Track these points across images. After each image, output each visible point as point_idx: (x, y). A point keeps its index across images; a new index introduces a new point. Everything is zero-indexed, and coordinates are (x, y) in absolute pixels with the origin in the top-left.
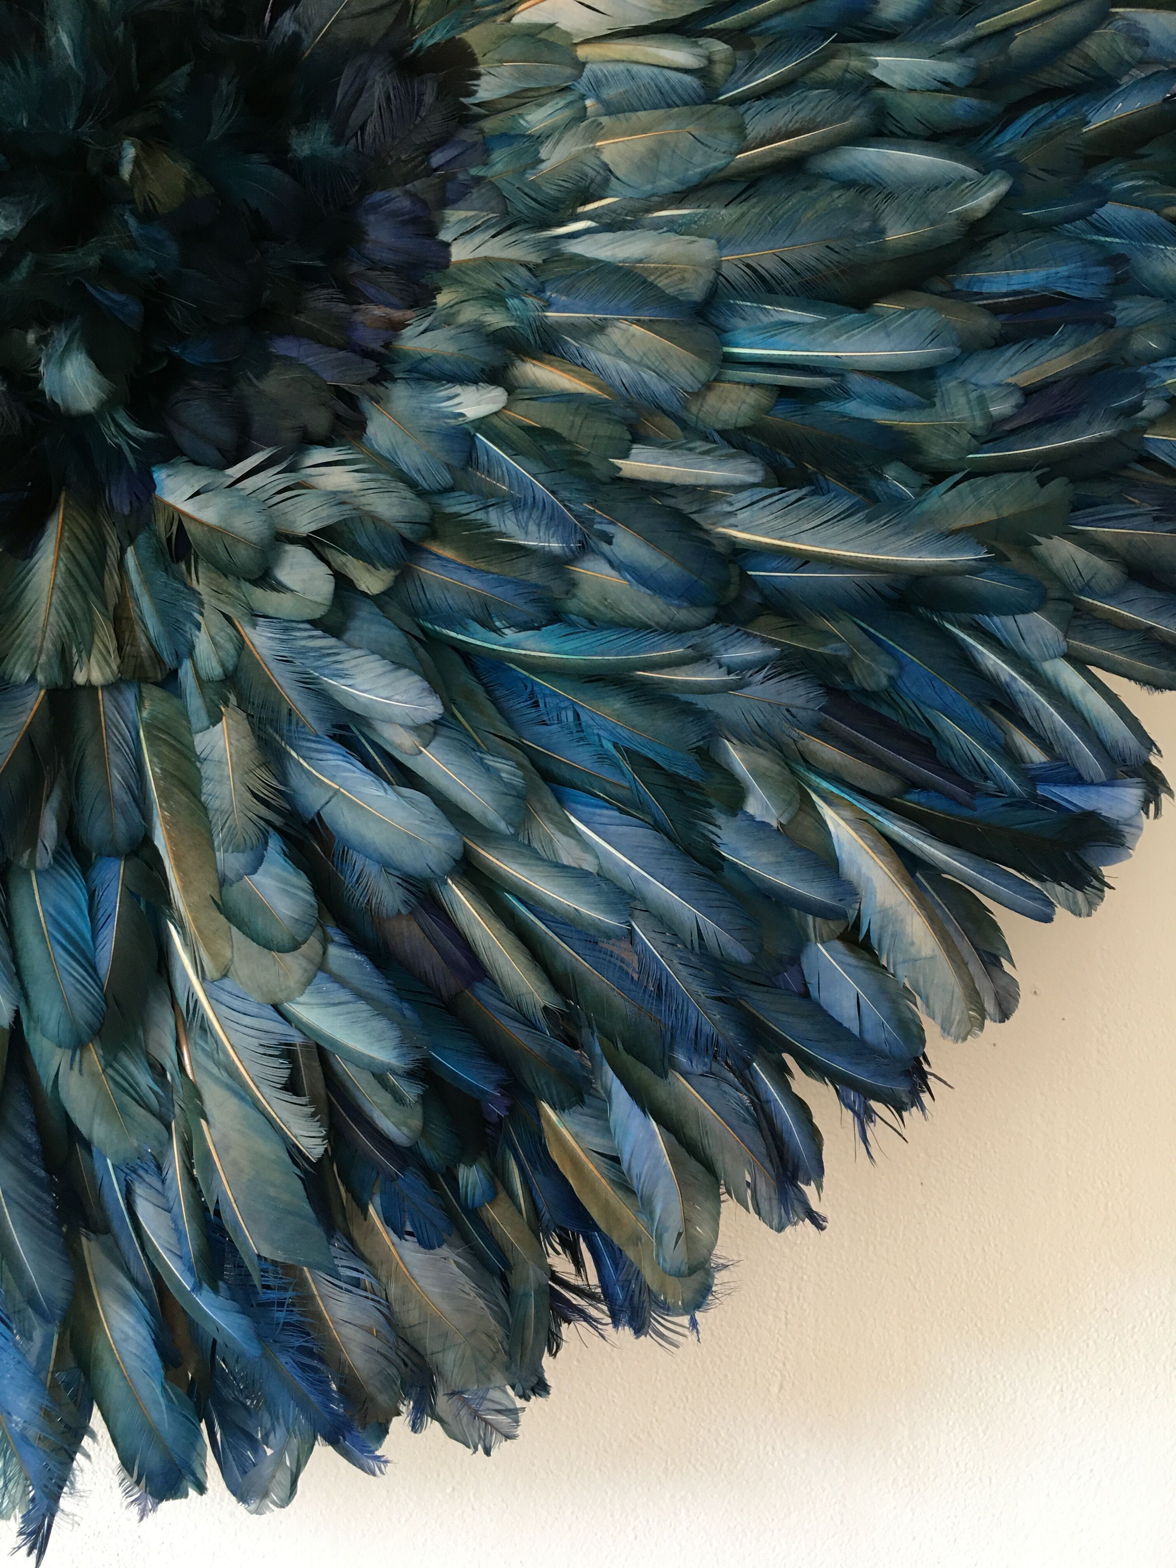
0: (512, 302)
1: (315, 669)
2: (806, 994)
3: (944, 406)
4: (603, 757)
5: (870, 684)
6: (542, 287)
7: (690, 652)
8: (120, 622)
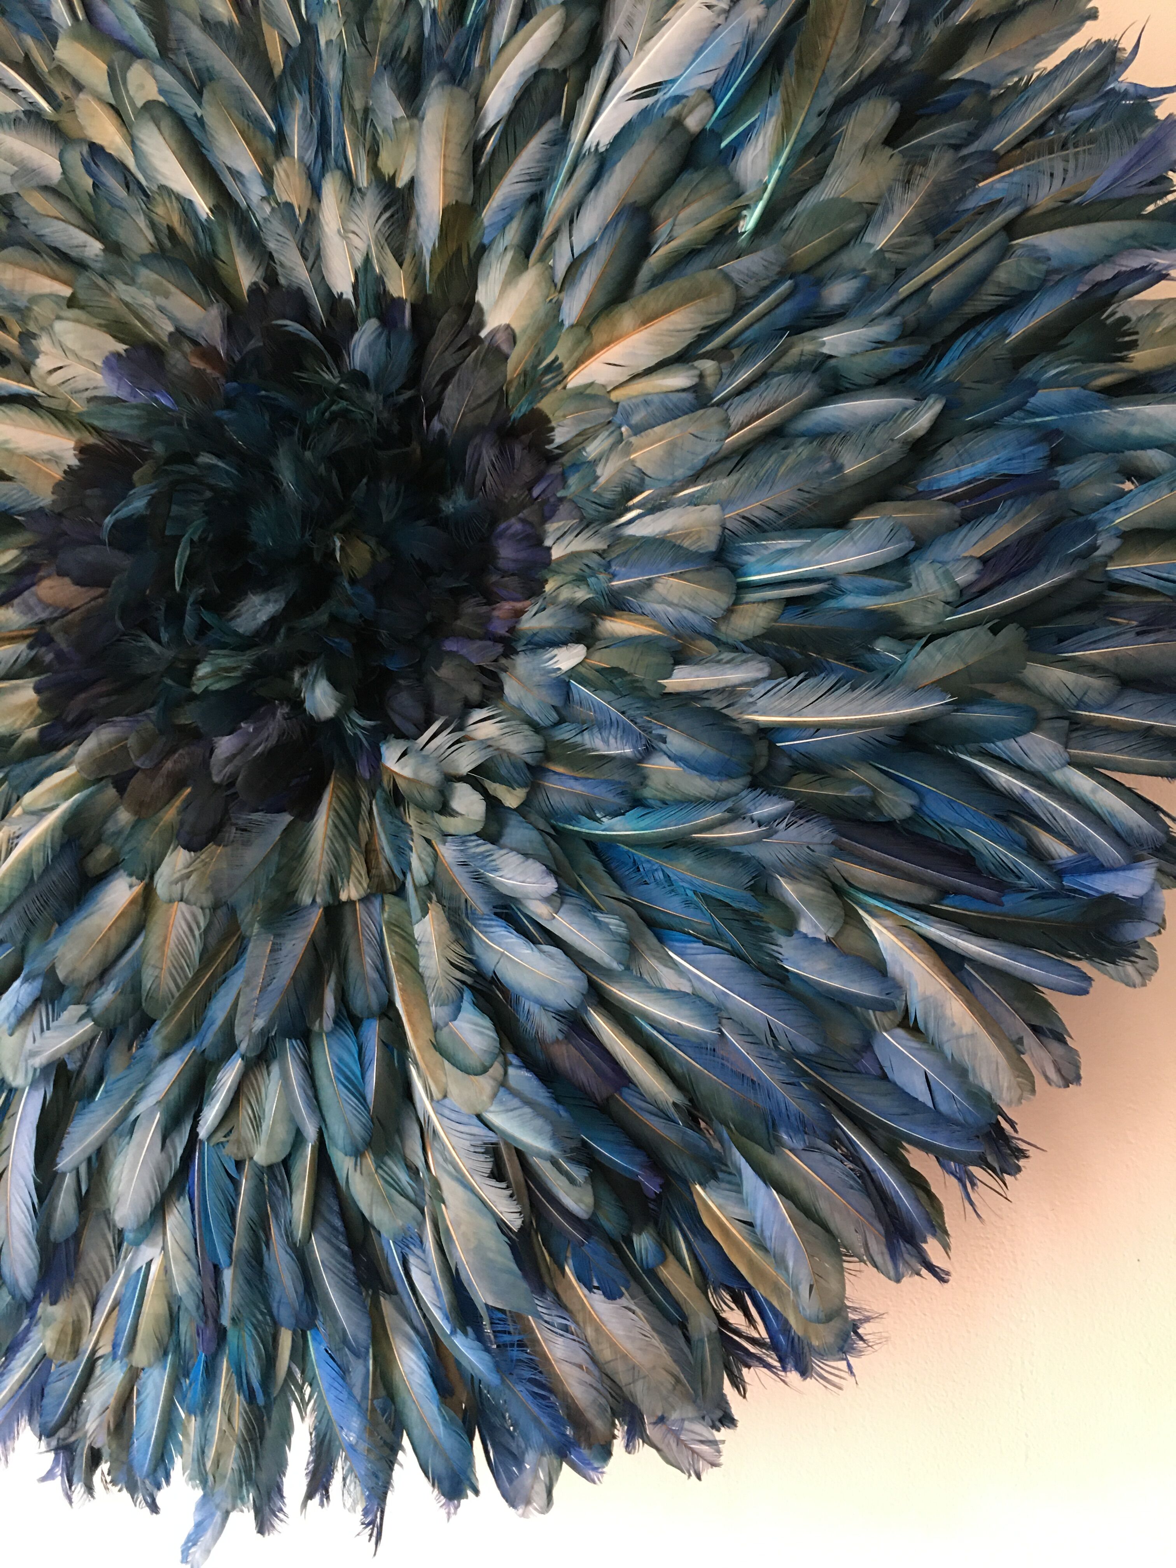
0: (592, 580)
1: (481, 867)
3: (918, 585)
4: (688, 903)
6: (609, 565)
7: (727, 815)
8: (369, 853)
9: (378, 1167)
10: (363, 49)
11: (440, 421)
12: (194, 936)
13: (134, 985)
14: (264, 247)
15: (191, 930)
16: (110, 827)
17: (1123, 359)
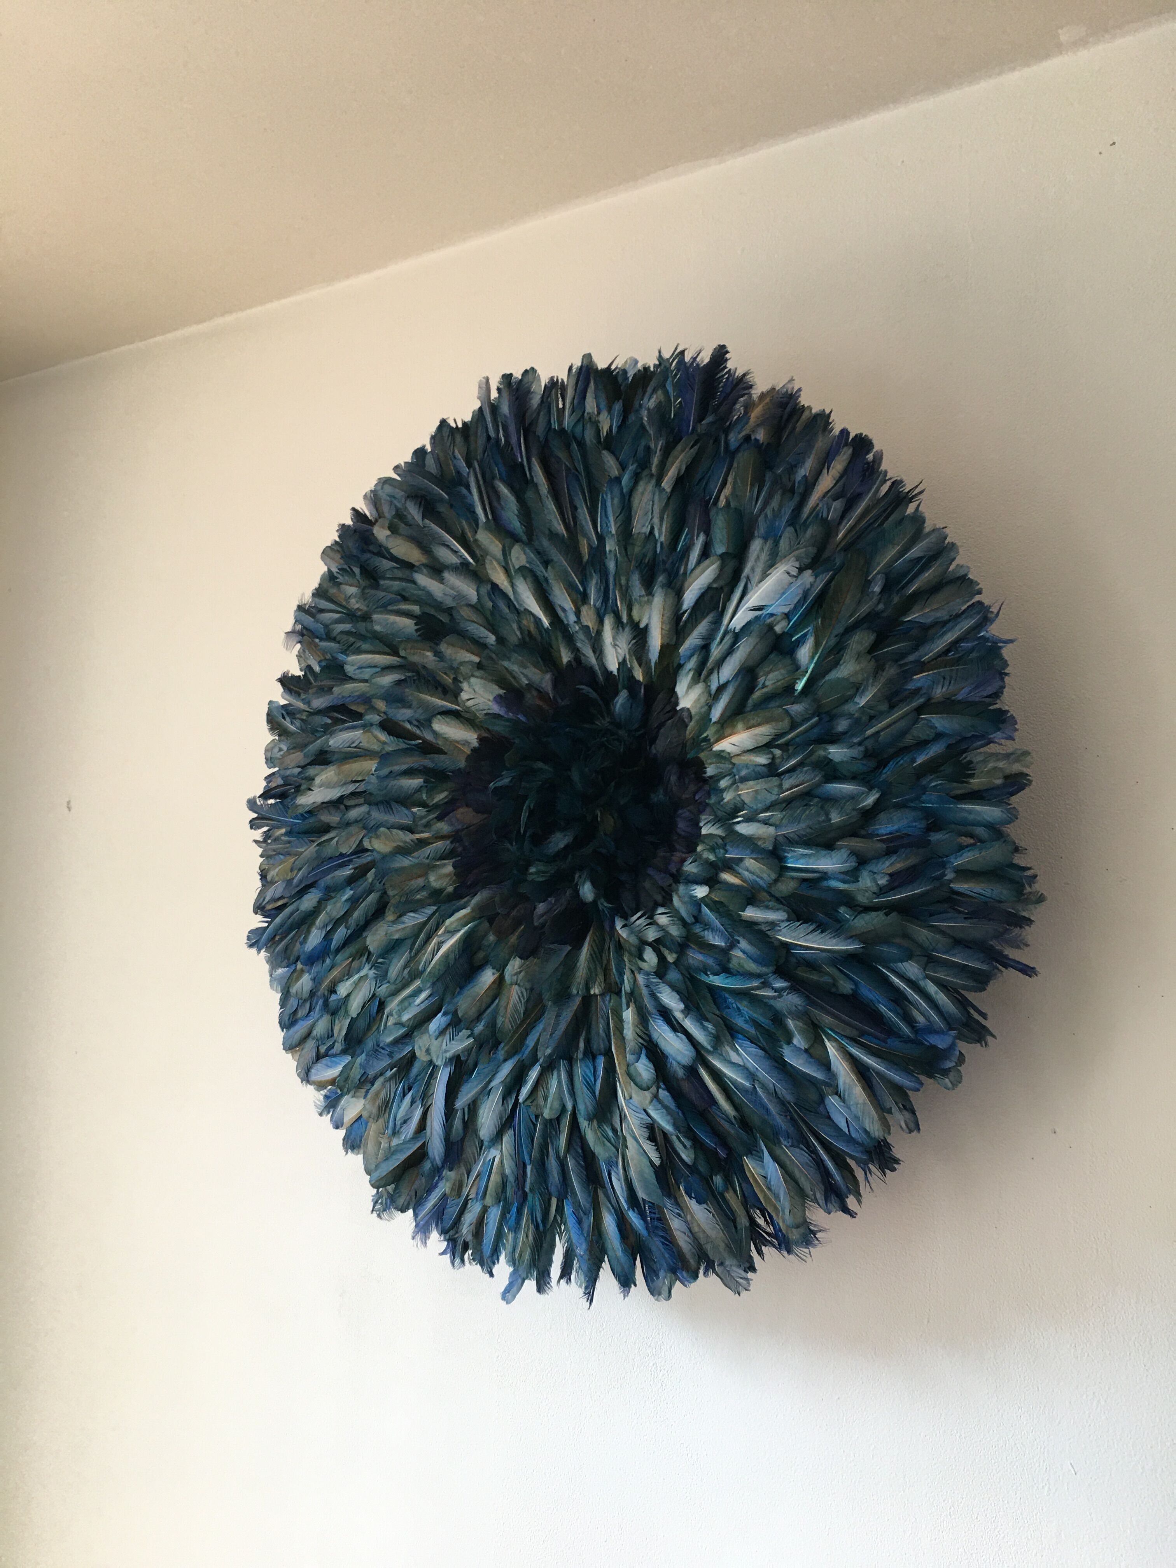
0: (717, 851)
3: (862, 882)
4: (746, 1022)
5: (844, 992)
6: (725, 845)
7: (761, 985)
8: (606, 971)
9: (599, 1127)
10: (626, 557)
11: (655, 748)
12: (521, 1002)
13: (492, 1025)
14: (575, 645)
15: (520, 999)
16: (485, 943)
17: (967, 783)
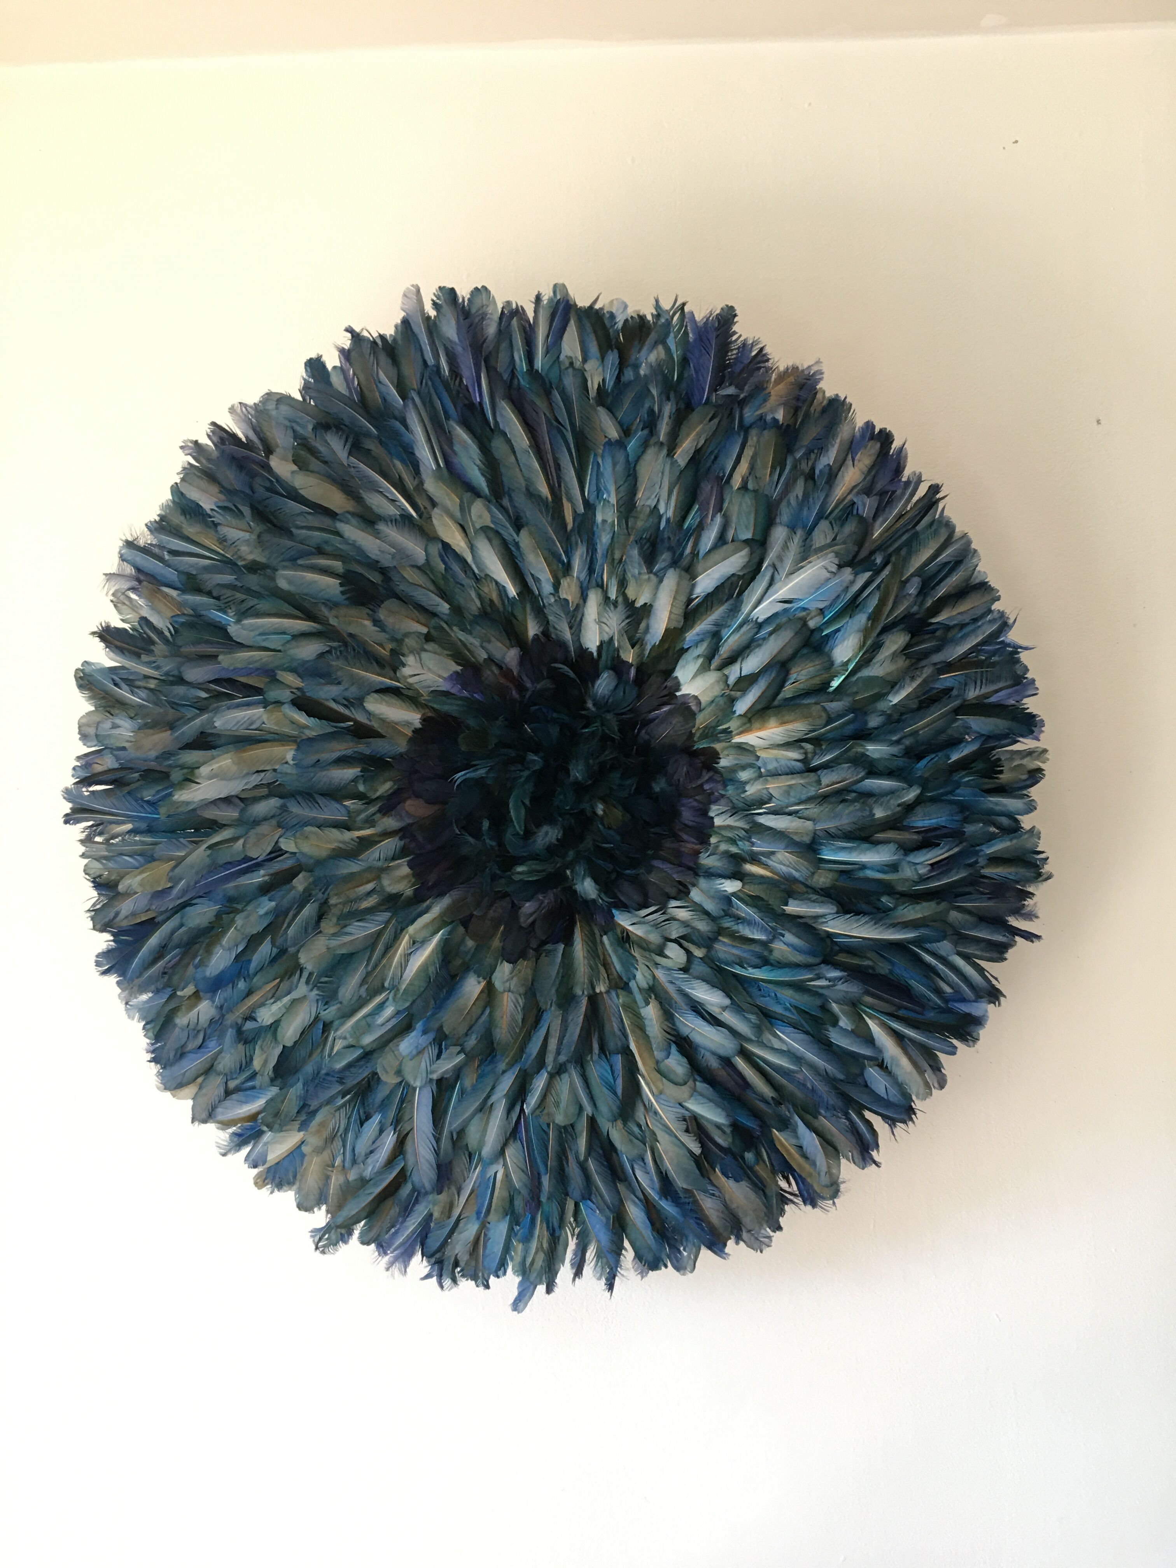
0: (740, 843)
2: (866, 1086)
3: (903, 872)
5: (882, 972)
6: (750, 838)
7: (815, 977)
10: (626, 531)
11: (648, 733)
12: (518, 1010)
13: (486, 1037)
14: (545, 617)
15: (516, 1007)
16: (463, 949)
